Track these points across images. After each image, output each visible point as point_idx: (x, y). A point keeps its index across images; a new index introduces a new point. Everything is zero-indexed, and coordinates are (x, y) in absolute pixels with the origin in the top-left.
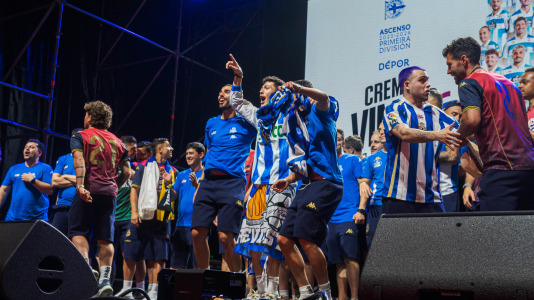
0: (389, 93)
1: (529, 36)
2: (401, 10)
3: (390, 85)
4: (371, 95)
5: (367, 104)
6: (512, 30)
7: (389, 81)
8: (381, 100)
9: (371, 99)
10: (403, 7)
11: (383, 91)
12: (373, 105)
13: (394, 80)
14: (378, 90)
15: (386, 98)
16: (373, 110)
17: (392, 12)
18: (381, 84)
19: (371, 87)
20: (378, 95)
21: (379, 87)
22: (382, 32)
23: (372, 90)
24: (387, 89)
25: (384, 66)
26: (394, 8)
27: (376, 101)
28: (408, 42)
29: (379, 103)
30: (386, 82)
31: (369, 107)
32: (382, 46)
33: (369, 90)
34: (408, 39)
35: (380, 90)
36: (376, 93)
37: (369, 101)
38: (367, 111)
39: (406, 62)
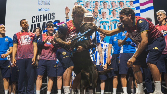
0: (42, 19)
1: (90, 7)
3: (42, 17)
4: (35, 19)
5: (33, 22)
6: (85, 5)
7: (42, 15)
8: (38, 21)
9: (35, 21)
11: (39, 19)
12: (35, 23)
13: (44, 15)
14: (37, 18)
15: (40, 21)
16: (35, 25)
18: (38, 16)
19: (35, 17)
20: (37, 20)
21: (38, 17)
23: (35, 18)
24: (41, 18)
25: (40, 10)
27: (36, 22)
28: (49, 3)
29: (38, 23)
30: (41, 16)
31: (34, 24)
32: (39, 3)
33: (34, 17)
34: (49, 2)
35: (38, 18)
36: (37, 19)
37: (34, 22)
38: (33, 25)
39: (48, 10)
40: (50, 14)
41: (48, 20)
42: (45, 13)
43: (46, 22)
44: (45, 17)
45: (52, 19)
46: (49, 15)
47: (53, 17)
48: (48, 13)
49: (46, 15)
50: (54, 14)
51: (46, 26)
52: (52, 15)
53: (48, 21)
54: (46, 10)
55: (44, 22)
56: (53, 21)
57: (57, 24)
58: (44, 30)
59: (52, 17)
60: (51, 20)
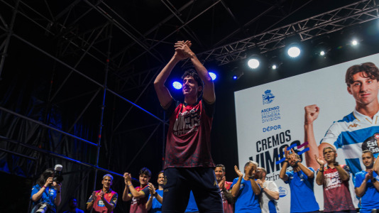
0: (271, 144)
2: (272, 99)
3: (271, 140)
4: (260, 146)
5: (258, 151)
7: (270, 138)
9: (260, 148)
10: (273, 97)
11: (267, 144)
12: (262, 152)
13: (273, 137)
15: (270, 147)
16: (262, 154)
17: (267, 100)
18: (265, 140)
19: (259, 142)
22: (262, 111)
24: (269, 142)
25: (266, 129)
26: (268, 98)
28: (279, 116)
29: (265, 150)
30: (268, 138)
31: (259, 153)
32: (264, 119)
34: (279, 114)
35: (265, 143)
36: (263, 145)
39: (279, 127)
40: (283, 133)
41: (282, 143)
42: (274, 133)
43: (278, 147)
44: (276, 140)
45: (287, 141)
46: (282, 135)
47: (288, 137)
48: (278, 131)
49: (277, 135)
50: (289, 131)
51: (279, 153)
52: (287, 135)
53: (281, 145)
54: (276, 128)
55: (275, 147)
56: (289, 143)
57: (296, 148)
59: (286, 137)
60: (286, 143)
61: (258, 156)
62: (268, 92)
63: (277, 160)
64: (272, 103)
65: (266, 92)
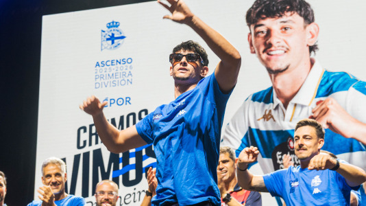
2: (121, 41)
4: (85, 136)
5: (79, 147)
8: (97, 143)
9: (85, 142)
10: (123, 37)
12: (87, 149)
13: (113, 120)
14: (94, 131)
16: (86, 155)
17: (110, 42)
19: (84, 128)
20: (94, 137)
22: (98, 65)
23: (85, 131)
26: (112, 38)
27: (90, 145)
28: (130, 78)
29: (95, 147)
31: (82, 152)
32: (98, 80)
33: (82, 131)
34: (130, 74)
36: (91, 135)
37: (81, 144)
38: (79, 155)
39: (128, 100)
40: (134, 114)
42: (116, 112)
44: (118, 126)
46: (131, 117)
49: (122, 118)
51: (121, 157)
54: (120, 102)
58: (114, 170)
61: (77, 158)
62: (112, 25)
63: (116, 168)
64: (119, 49)
65: (109, 26)
